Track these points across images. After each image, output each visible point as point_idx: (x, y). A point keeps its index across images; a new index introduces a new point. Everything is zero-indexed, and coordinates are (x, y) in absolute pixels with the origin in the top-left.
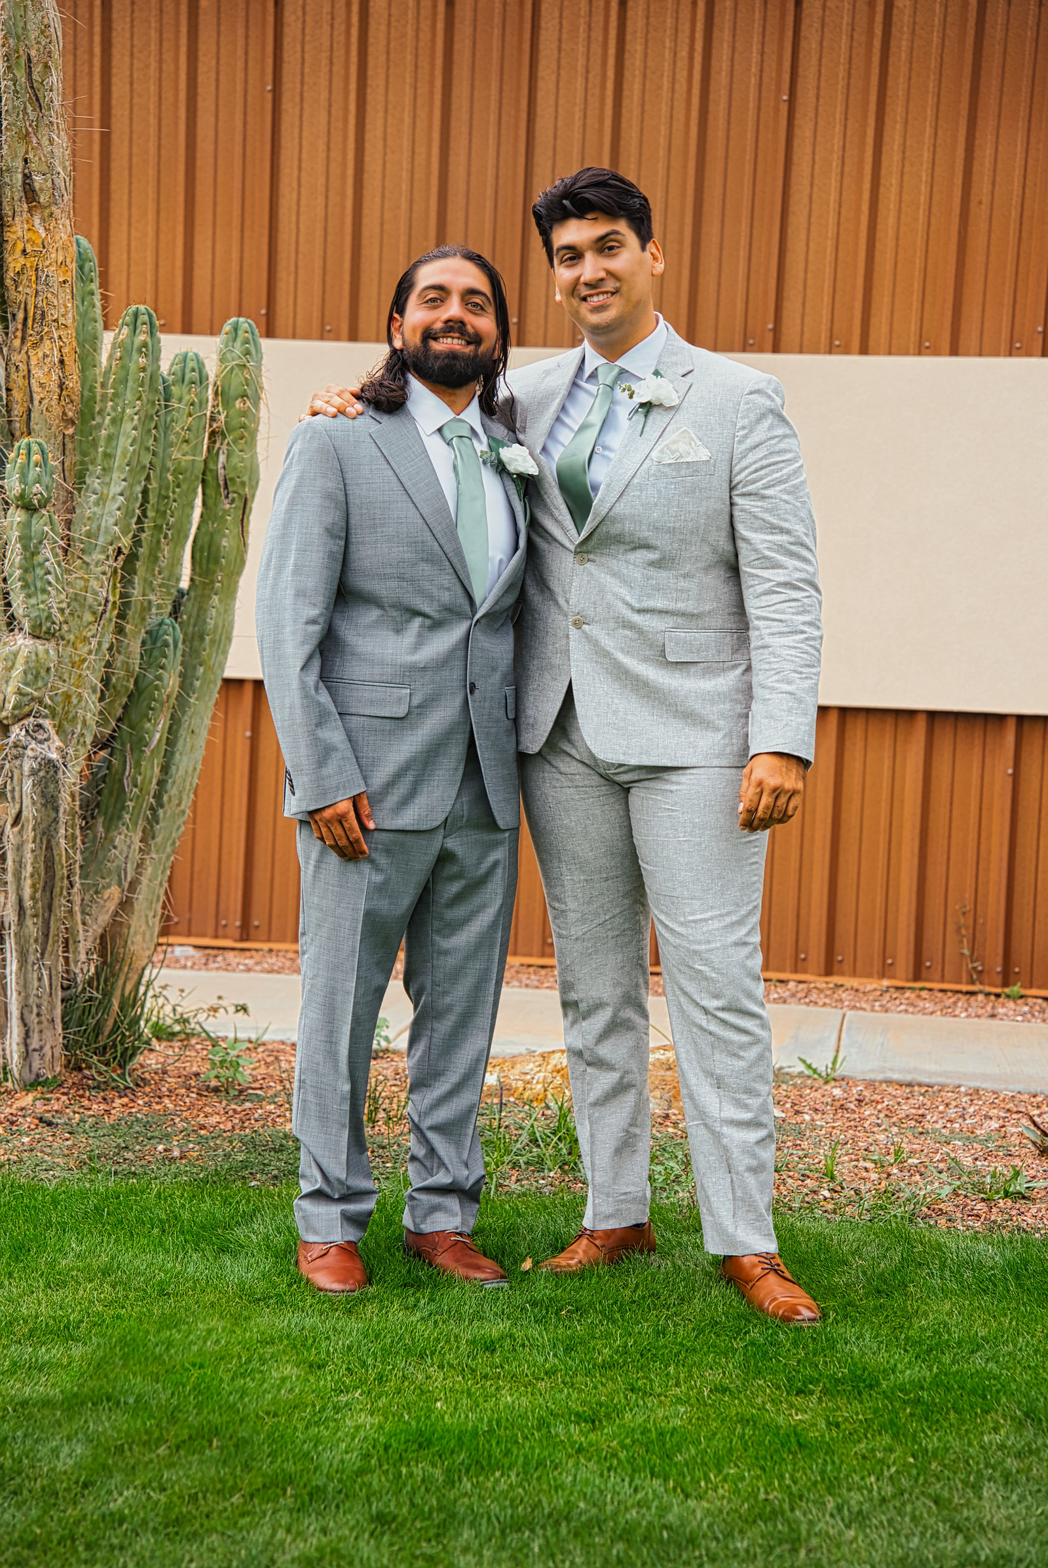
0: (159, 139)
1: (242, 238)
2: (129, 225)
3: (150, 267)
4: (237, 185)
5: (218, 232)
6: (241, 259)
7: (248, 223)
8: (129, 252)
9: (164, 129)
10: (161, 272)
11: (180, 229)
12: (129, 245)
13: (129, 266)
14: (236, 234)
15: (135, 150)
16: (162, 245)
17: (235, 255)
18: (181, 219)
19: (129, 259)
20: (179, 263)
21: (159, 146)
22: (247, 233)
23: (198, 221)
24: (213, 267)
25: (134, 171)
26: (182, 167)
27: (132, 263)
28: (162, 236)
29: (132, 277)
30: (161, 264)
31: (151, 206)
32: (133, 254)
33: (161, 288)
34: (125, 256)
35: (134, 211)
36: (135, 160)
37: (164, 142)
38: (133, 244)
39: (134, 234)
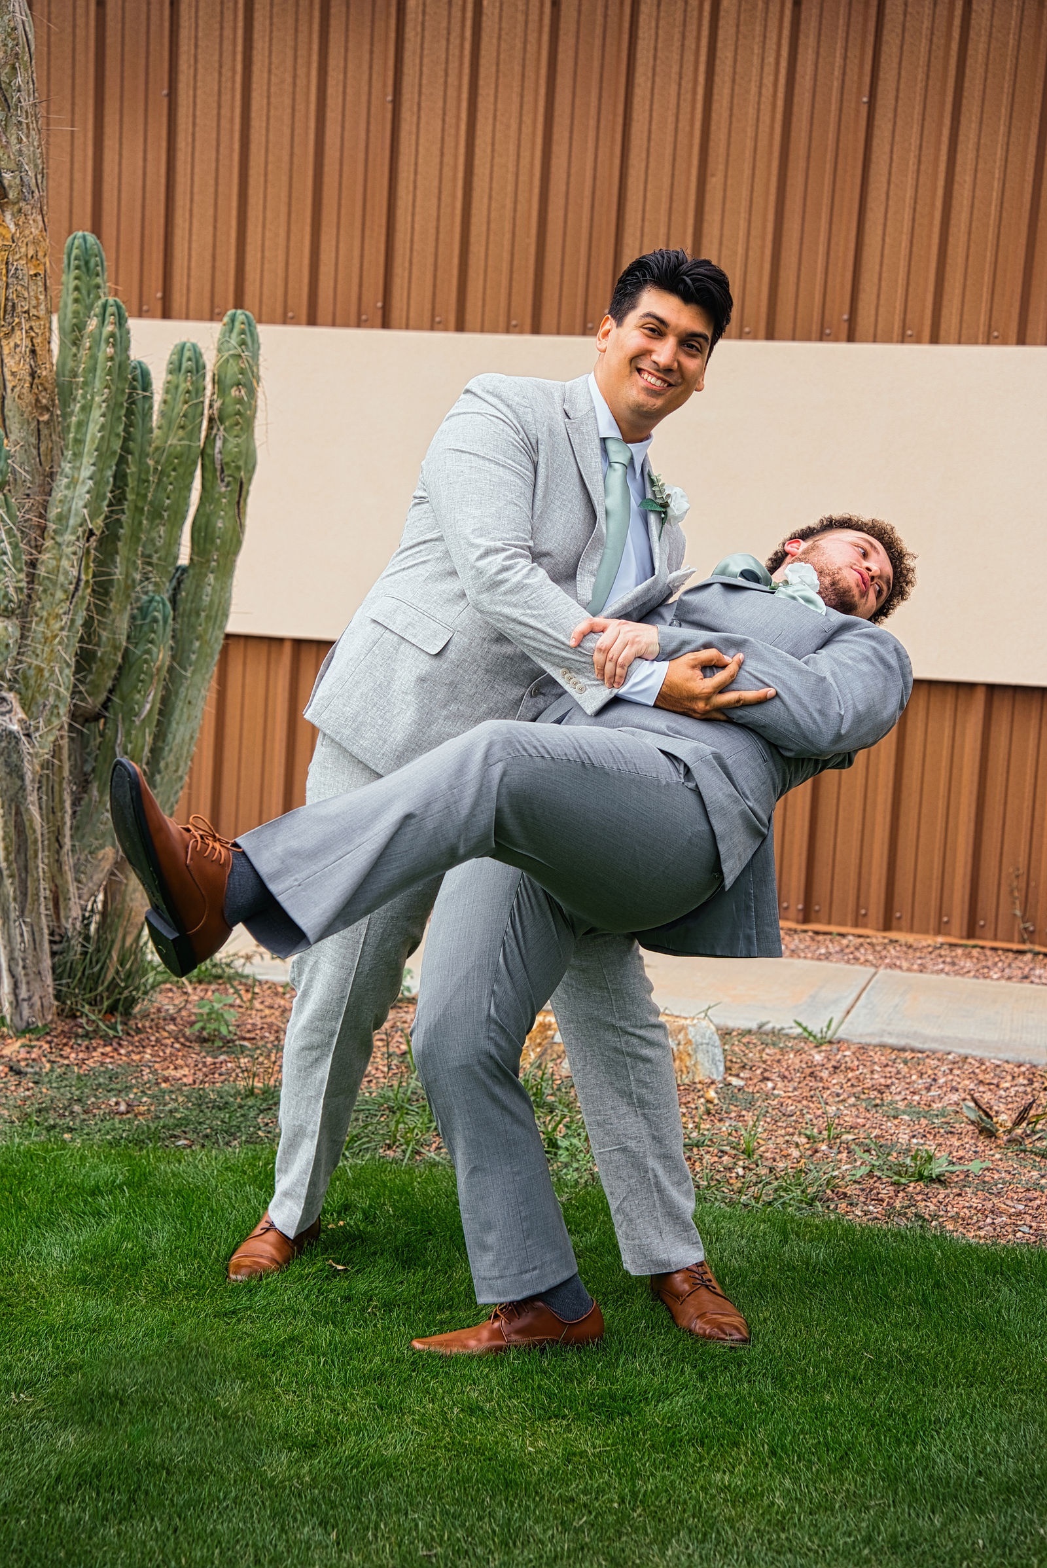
0: (292, 147)
1: (363, 237)
2: (264, 227)
3: (281, 265)
4: (360, 189)
5: (342, 232)
6: (362, 256)
7: (368, 224)
8: (263, 251)
9: (296, 139)
10: (291, 268)
11: (308, 229)
12: (263, 245)
13: (262, 264)
14: (358, 233)
15: (271, 158)
16: (292, 244)
17: (356, 253)
18: (308, 220)
19: (263, 257)
21: (292, 155)
22: (367, 233)
23: (324, 222)
24: (336, 264)
25: (269, 177)
26: (310, 173)
27: (266, 261)
28: (292, 236)
29: (265, 274)
30: (291, 261)
31: (284, 209)
32: (266, 254)
33: (290, 285)
34: (259, 255)
35: (269, 215)
36: (270, 167)
37: (296, 150)
38: (267, 243)
39: (268, 234)
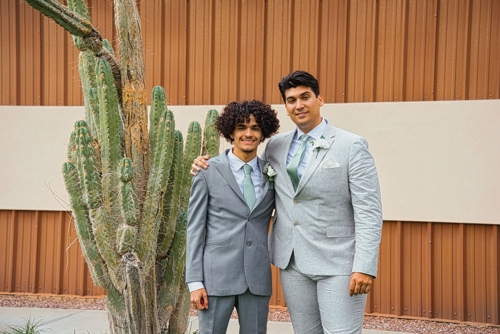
0: (229, 44)
1: (255, 73)
2: (220, 71)
3: (227, 84)
4: (254, 57)
5: (247, 72)
6: (255, 80)
7: (257, 68)
8: (220, 80)
9: (231, 41)
10: (230, 85)
11: (236, 71)
12: (220, 78)
13: (220, 84)
14: (253, 72)
15: (222, 48)
16: (230, 77)
17: (253, 79)
18: (236, 68)
19: (220, 82)
20: (235, 82)
21: (229, 47)
22: (256, 71)
23: (241, 69)
24: (246, 83)
25: (222, 55)
26: (236, 52)
27: (221, 83)
28: (230, 74)
29: (221, 88)
30: (230, 83)
31: (227, 65)
32: (221, 81)
33: (230, 90)
35: (222, 67)
36: (222, 51)
37: (231, 45)
39: (222, 74)
